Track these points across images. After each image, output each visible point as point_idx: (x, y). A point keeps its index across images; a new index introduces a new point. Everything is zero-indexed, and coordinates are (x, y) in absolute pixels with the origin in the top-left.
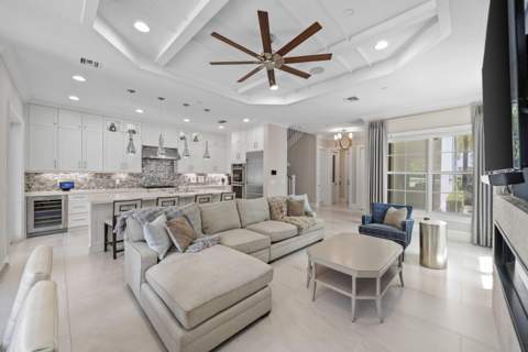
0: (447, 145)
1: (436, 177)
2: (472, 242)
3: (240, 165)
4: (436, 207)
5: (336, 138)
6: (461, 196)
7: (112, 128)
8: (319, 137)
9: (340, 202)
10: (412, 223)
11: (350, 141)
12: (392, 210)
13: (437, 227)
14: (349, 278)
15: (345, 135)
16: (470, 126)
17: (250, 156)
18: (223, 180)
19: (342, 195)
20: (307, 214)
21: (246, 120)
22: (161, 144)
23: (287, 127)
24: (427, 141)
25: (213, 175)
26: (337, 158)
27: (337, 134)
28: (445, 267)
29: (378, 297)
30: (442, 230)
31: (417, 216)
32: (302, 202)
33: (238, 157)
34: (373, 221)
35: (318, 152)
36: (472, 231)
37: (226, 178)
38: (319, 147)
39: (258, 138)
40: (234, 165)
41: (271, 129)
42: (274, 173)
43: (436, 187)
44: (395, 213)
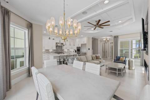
0: (134, 42)
1: (132, 50)
2: (141, 65)
3: (79, 47)
4: (131, 57)
5: (104, 40)
6: (138, 55)
7: (49, 38)
8: (99, 39)
9: (104, 57)
10: (126, 60)
11: (108, 41)
12: (121, 58)
13: (132, 61)
14: (116, 69)
15: (107, 39)
16: (140, 38)
17: (82, 45)
18: (74, 51)
19: (104, 55)
20: (100, 59)
21: (82, 36)
22: (60, 42)
23: (92, 37)
24: (129, 41)
25: (71, 50)
26: (103, 45)
27: (104, 39)
28: (134, 70)
29: (122, 72)
30: (134, 61)
31: (127, 59)
32: (99, 56)
33: (79, 45)
34: (117, 60)
35: (99, 43)
36: (141, 63)
37: (74, 50)
38: (99, 42)
39: (85, 40)
40: (77, 47)
41: (88, 38)
42: (89, 49)
43: (132, 52)
44: (122, 58)
